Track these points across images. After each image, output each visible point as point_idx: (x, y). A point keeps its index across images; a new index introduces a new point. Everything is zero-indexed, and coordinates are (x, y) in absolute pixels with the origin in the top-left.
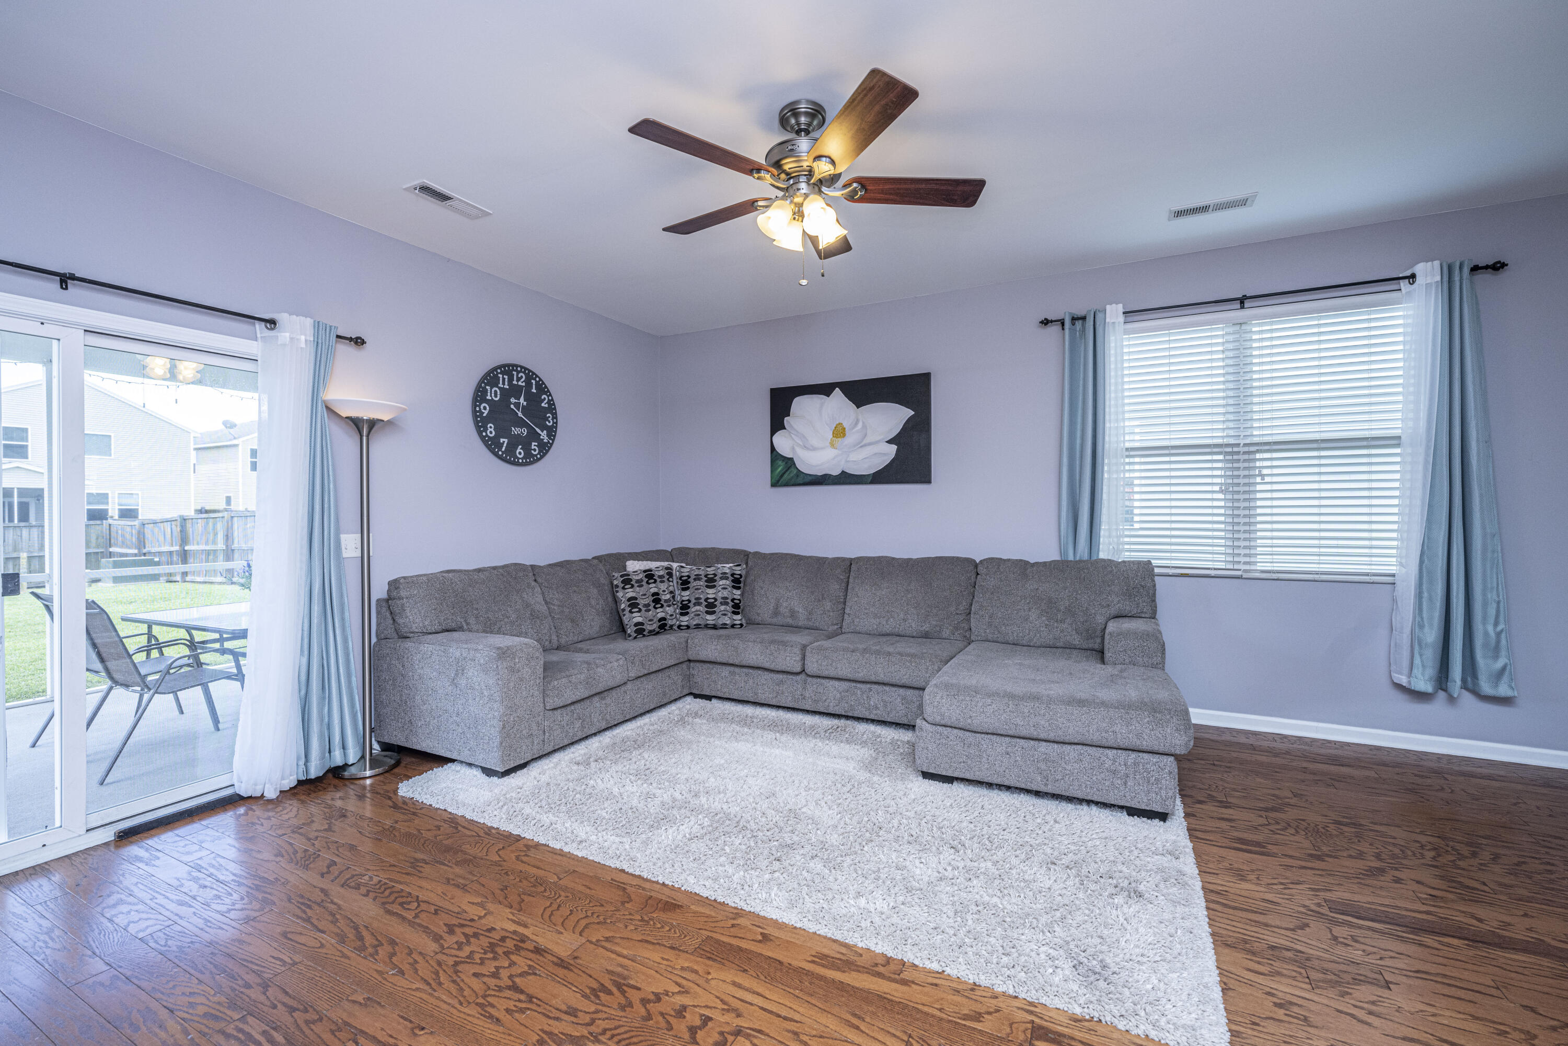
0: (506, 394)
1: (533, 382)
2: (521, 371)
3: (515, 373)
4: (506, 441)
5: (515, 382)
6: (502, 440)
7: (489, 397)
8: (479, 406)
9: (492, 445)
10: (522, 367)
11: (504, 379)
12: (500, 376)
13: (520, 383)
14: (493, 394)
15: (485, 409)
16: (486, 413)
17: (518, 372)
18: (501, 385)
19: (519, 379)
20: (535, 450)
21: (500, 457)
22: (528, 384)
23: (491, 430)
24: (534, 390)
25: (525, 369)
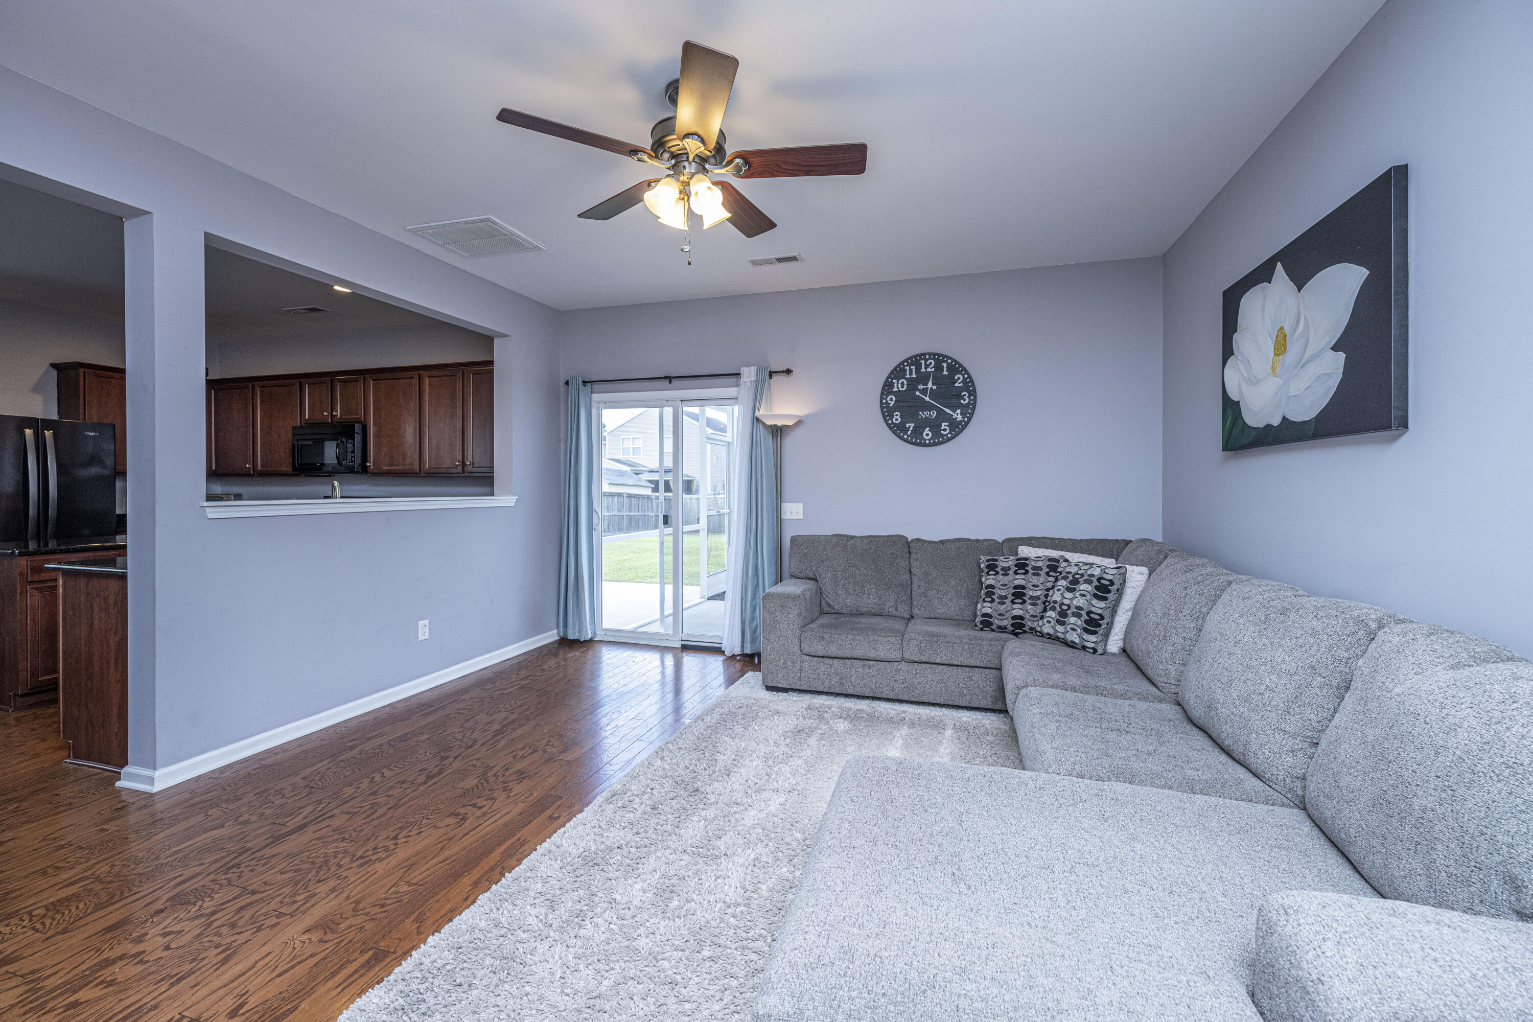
0: (912, 384)
1: (945, 365)
2: (930, 358)
3: (923, 362)
4: (912, 425)
5: (923, 370)
6: (908, 425)
7: (895, 389)
8: (886, 399)
9: (898, 430)
10: (930, 354)
11: (911, 370)
12: (907, 368)
13: (929, 370)
14: (900, 386)
15: (892, 400)
16: (892, 403)
17: (926, 360)
18: (908, 376)
19: (927, 366)
20: (945, 430)
21: (906, 441)
22: (939, 368)
23: (897, 418)
24: (945, 373)
25: (933, 355)
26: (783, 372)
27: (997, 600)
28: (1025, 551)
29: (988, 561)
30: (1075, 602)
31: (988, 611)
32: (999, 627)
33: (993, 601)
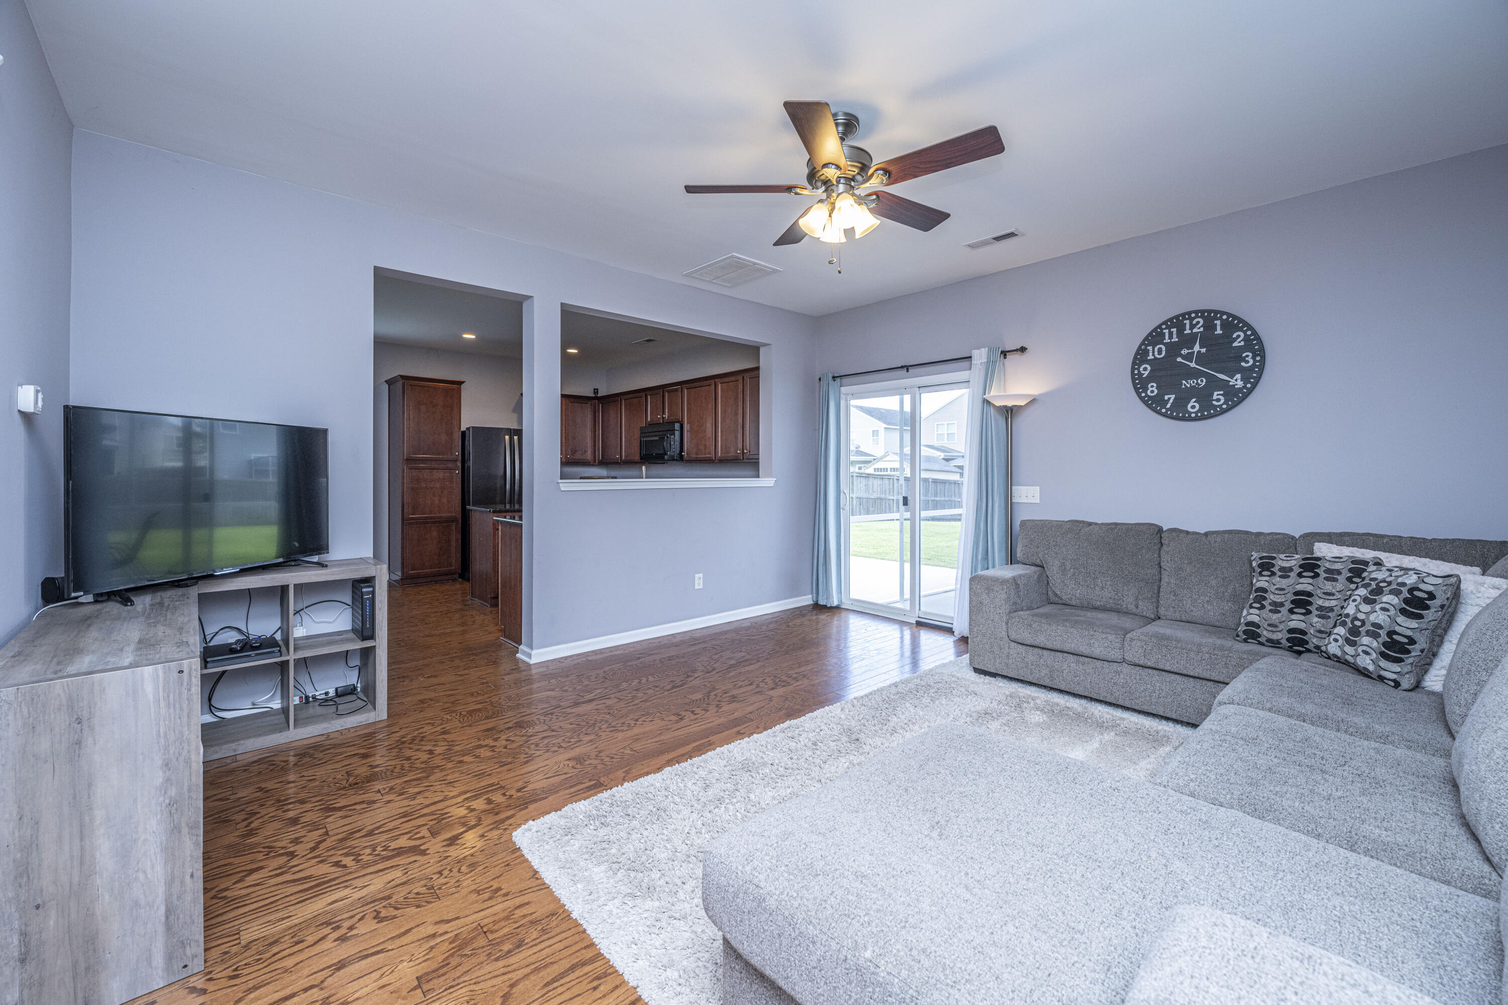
0: (1173, 349)
1: (1218, 322)
2: (1197, 317)
3: (1187, 322)
4: (1173, 397)
5: (1188, 331)
6: (1166, 397)
7: (1151, 357)
8: (1138, 369)
9: (1154, 404)
10: (1196, 312)
11: (1171, 334)
12: (1166, 331)
13: (1195, 330)
14: (1157, 352)
15: (1146, 370)
16: (1146, 374)
17: (1191, 319)
18: (1167, 340)
19: (1192, 327)
20: (1218, 400)
21: (1165, 415)
22: (1209, 326)
23: (1153, 389)
24: (1219, 331)
25: (1200, 313)
26: (1017, 350)
27: (1269, 607)
28: (1323, 550)
29: (1261, 558)
30: (1372, 618)
31: (1256, 619)
32: (1269, 640)
33: (1263, 607)
